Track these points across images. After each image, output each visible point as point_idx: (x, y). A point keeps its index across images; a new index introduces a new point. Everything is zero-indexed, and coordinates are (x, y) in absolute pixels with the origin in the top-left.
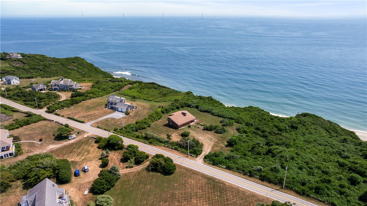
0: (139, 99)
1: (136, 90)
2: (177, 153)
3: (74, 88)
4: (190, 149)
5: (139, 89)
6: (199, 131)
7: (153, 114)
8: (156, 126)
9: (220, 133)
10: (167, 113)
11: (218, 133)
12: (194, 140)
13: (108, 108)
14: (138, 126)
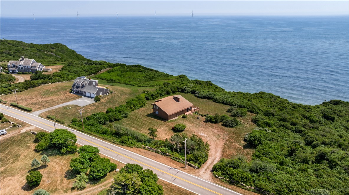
0: (119, 84)
1: (117, 73)
2: (166, 161)
3: (37, 70)
4: (187, 153)
5: (120, 72)
6: (199, 123)
7: (133, 100)
8: (136, 117)
9: (230, 127)
10: (153, 99)
11: (227, 127)
12: (193, 138)
13: (73, 93)
14: (109, 116)
